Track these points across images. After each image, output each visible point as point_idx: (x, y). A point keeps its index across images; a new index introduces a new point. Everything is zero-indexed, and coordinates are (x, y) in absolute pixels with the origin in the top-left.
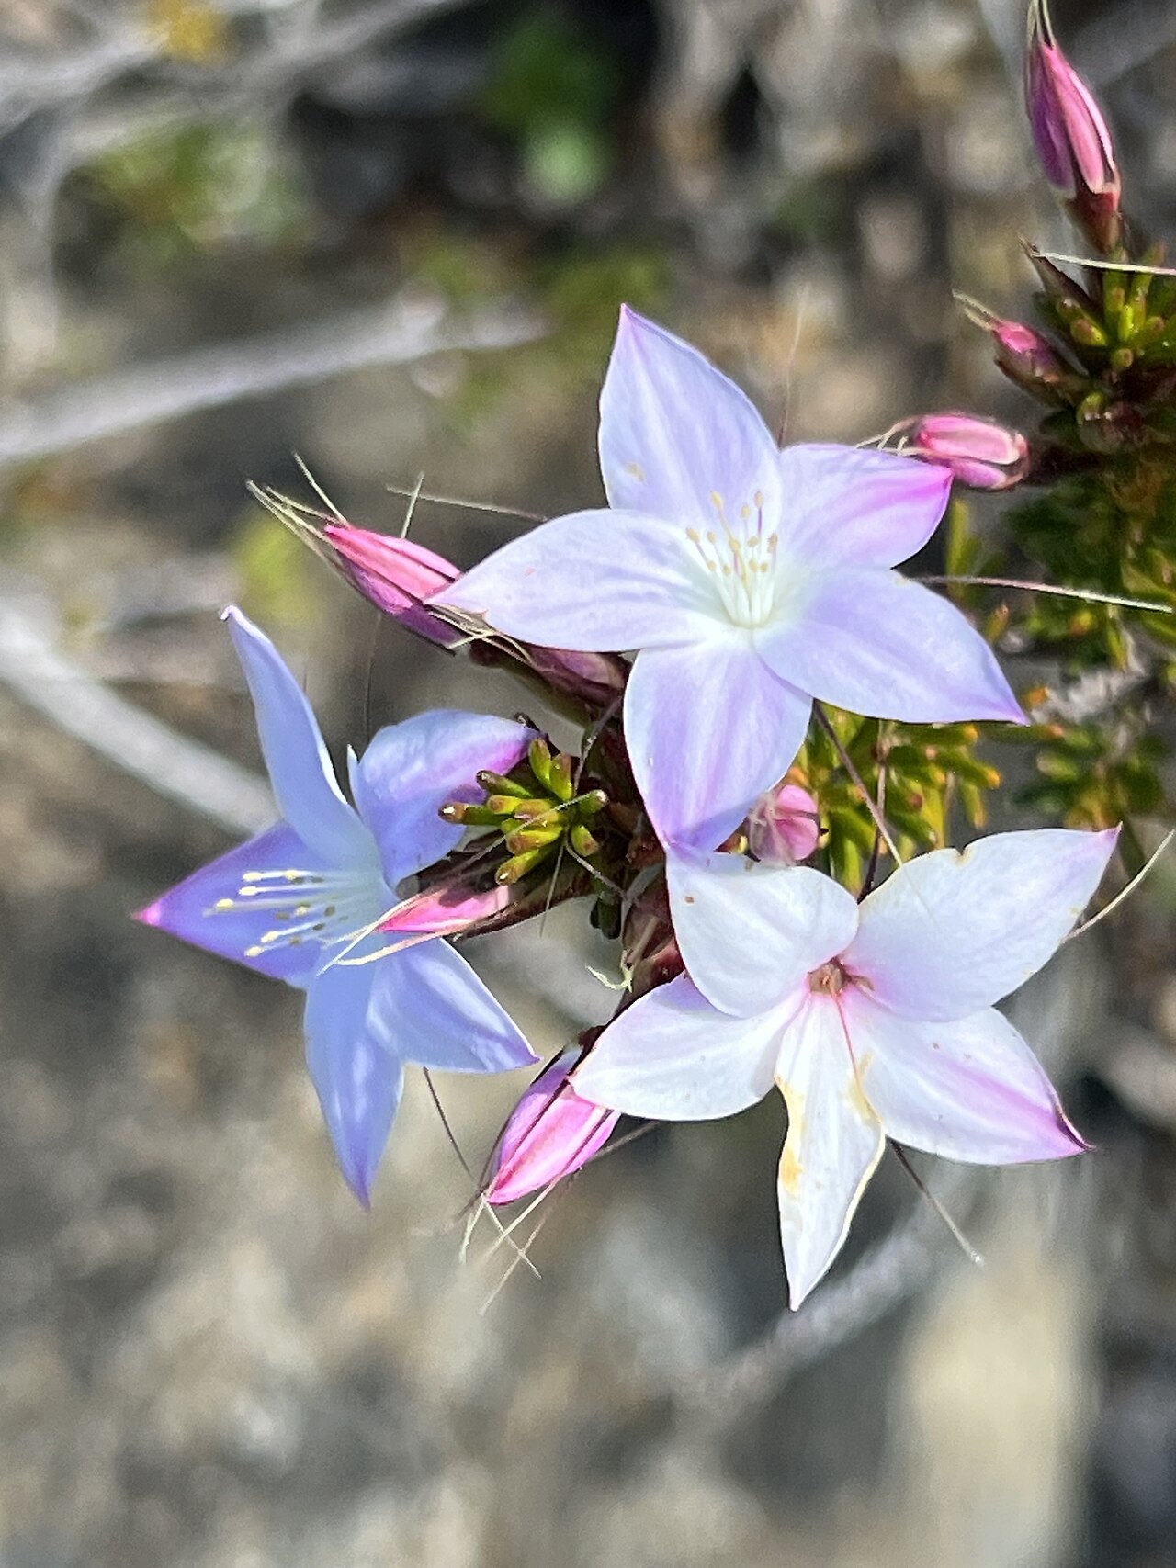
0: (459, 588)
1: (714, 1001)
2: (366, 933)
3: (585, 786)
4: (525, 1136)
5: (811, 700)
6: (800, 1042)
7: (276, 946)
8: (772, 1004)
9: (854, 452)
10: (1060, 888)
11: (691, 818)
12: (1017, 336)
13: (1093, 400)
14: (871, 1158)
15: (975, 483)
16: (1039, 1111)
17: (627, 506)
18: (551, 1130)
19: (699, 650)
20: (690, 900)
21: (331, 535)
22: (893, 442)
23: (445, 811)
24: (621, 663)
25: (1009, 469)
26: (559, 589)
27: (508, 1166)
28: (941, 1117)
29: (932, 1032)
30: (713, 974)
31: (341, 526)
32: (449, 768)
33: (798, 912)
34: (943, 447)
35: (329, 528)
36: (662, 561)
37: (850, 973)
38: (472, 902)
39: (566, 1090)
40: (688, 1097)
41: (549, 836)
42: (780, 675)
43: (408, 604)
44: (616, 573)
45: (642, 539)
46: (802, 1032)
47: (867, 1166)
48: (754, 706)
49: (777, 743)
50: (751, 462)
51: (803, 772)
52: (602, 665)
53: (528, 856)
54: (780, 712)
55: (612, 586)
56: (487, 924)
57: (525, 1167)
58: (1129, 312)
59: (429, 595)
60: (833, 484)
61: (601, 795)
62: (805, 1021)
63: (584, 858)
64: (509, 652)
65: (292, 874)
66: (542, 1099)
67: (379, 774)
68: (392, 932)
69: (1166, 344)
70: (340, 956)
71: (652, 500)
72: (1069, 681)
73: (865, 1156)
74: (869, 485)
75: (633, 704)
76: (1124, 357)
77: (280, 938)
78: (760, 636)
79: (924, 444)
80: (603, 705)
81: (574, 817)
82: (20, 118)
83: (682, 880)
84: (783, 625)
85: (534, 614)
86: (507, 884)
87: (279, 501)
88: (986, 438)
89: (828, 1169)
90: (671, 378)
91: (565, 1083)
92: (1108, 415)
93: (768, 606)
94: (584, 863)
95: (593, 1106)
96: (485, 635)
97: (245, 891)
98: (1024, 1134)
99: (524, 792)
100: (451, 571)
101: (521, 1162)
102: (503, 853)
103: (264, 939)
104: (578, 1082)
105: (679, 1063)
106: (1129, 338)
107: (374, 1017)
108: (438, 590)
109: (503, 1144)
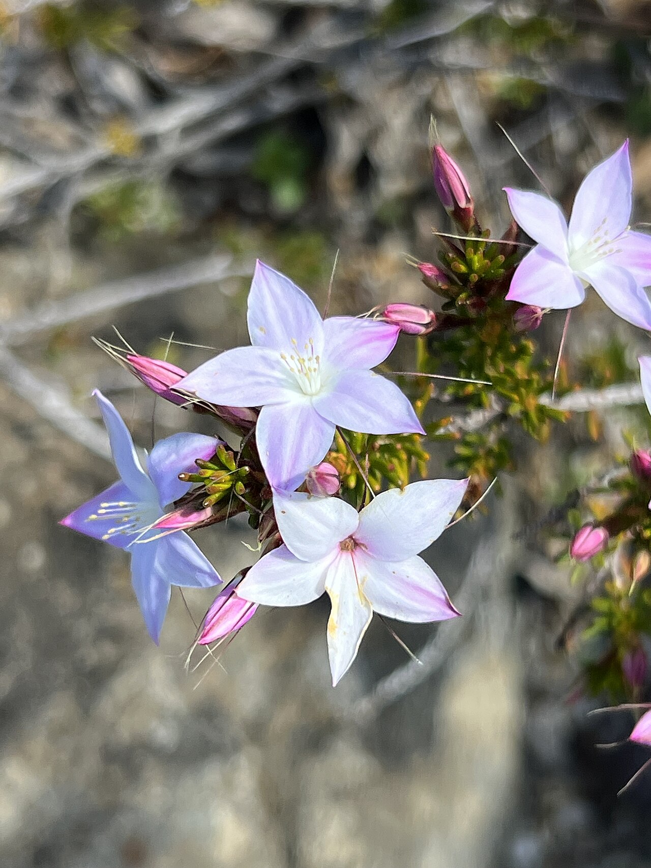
0: (185, 381)
1: (296, 555)
2: (149, 528)
3: (241, 465)
4: (215, 616)
5: (335, 426)
6: (336, 572)
7: (114, 535)
8: (323, 556)
9: (356, 320)
10: (445, 504)
11: (285, 477)
12: (430, 269)
13: (463, 296)
14: (367, 621)
15: (411, 332)
16: (440, 599)
17: (259, 345)
18: (227, 612)
19: (288, 405)
20: (283, 512)
21: (129, 360)
22: (372, 315)
23: (180, 476)
24: (256, 411)
25: (426, 326)
26: (229, 381)
27: (207, 628)
28: (397, 603)
29: (392, 567)
30: (295, 544)
31: (135, 356)
32: (185, 458)
33: (332, 517)
34: (395, 317)
35: (129, 357)
36: (273, 368)
37: (357, 542)
38: (195, 515)
39: (234, 595)
40: (288, 596)
41: (227, 486)
42: (322, 416)
43: (165, 388)
44: (253, 373)
45: (264, 359)
46: (337, 567)
47: (365, 624)
48: (311, 429)
49: (321, 444)
50: (310, 325)
51: (344, 455)
52: (248, 412)
53: (217, 495)
54: (322, 432)
55: (251, 379)
56: (202, 524)
57: (215, 628)
58: (476, 258)
59: (173, 384)
60: (347, 333)
61: (247, 468)
62: (339, 562)
63: (240, 496)
64: (207, 408)
65: (121, 503)
66: (224, 598)
67: (157, 461)
68: (161, 528)
69: (492, 271)
70: (137, 539)
71: (269, 342)
72: (466, 414)
73: (364, 620)
74: (363, 334)
75: (259, 429)
76: (474, 278)
77: (116, 532)
78: (315, 399)
79: (387, 316)
80: (249, 430)
81: (236, 477)
82: (55, 181)
83: (279, 503)
84: (324, 394)
85: (219, 391)
86: (210, 506)
87: (106, 345)
88: (415, 313)
89: (349, 626)
90: (278, 290)
91: (233, 592)
92: (468, 302)
93: (318, 386)
94: (241, 498)
95: (246, 601)
96: (196, 401)
97: (100, 511)
98: (433, 610)
99: (216, 468)
100: (183, 373)
101: (213, 625)
102: (206, 495)
103: (109, 532)
104: (239, 591)
105: (283, 583)
106: (477, 270)
107: (157, 565)
108: (177, 382)
109: (206, 618)
